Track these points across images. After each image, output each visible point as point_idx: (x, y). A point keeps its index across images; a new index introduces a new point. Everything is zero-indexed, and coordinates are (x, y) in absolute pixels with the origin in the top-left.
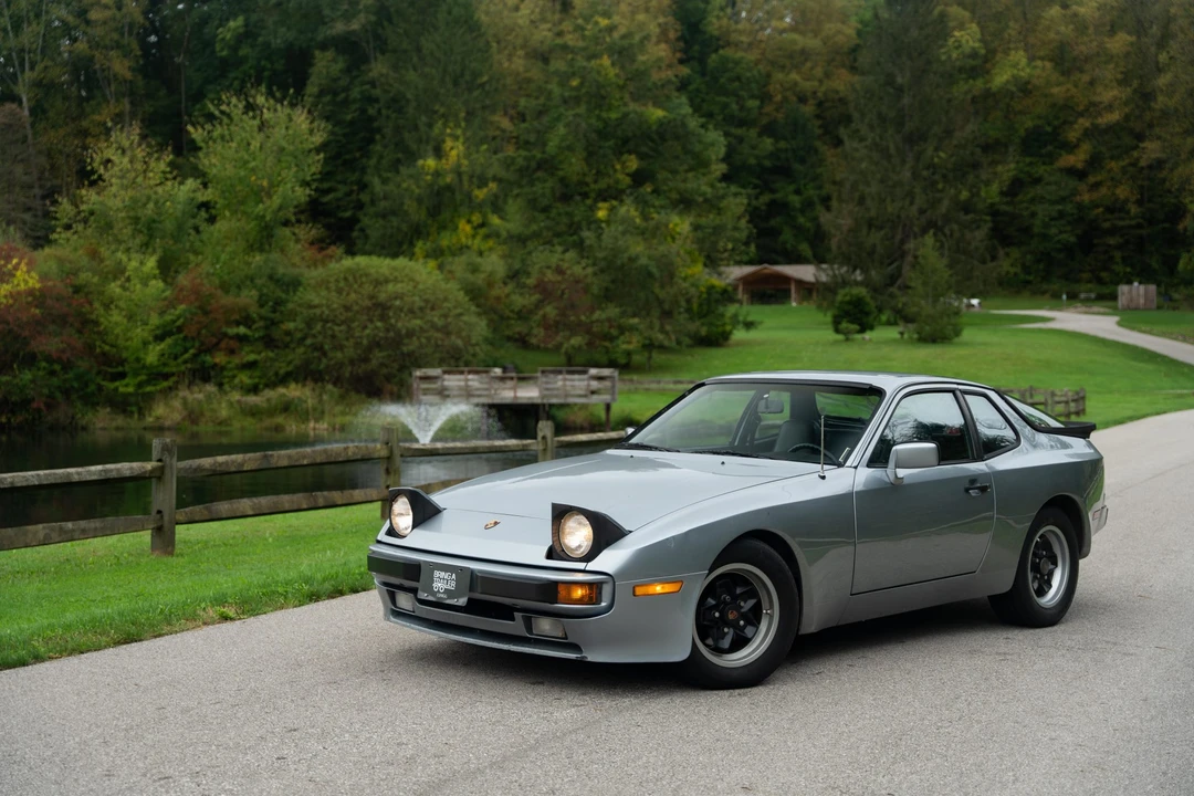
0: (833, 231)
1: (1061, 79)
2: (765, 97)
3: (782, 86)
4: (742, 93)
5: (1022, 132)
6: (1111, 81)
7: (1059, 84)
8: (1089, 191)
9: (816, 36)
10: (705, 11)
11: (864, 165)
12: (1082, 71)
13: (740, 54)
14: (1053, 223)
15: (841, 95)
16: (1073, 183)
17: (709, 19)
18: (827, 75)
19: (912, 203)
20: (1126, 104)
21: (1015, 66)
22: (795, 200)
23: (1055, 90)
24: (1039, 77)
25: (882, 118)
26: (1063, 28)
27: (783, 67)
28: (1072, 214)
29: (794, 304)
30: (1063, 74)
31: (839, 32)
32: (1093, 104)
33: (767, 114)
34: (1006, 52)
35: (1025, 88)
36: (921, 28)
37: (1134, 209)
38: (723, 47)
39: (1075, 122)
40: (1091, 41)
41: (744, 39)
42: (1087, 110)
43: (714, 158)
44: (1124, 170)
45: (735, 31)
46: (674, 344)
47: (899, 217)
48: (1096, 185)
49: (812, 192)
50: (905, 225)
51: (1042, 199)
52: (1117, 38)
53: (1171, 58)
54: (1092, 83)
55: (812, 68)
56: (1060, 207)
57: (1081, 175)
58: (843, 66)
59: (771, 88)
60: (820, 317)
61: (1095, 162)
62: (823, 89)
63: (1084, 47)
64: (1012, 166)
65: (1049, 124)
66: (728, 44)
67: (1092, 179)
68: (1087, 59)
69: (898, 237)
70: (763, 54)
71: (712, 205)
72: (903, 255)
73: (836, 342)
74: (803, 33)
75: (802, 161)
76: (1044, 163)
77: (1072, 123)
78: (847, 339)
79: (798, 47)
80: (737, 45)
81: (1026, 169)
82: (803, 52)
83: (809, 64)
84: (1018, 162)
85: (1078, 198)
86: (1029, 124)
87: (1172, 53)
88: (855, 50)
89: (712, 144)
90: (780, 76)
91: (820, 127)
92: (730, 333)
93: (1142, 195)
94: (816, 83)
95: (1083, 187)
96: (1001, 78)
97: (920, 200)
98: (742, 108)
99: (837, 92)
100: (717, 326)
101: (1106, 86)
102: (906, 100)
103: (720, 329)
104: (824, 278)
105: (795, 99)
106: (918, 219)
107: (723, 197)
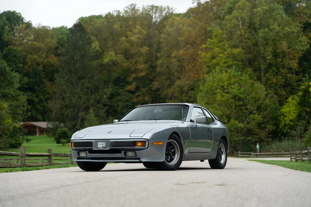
0: (53, 109)
1: (126, 61)
2: (25, 63)
3: (31, 59)
4: (16, 61)
5: (114, 78)
6: (142, 62)
7: (126, 62)
8: (136, 98)
9: (43, 43)
10: (2, 32)
11: (64, 87)
12: (133, 59)
13: (15, 48)
14: (124, 108)
15: (52, 64)
16: (131, 95)
17: (4, 35)
18: (47, 57)
19: (81, 100)
20: (147, 69)
21: (111, 56)
22: (36, 100)
23: (124, 64)
24: (119, 60)
25: (70, 71)
26: (126, 44)
27: (31, 53)
28: (131, 106)
29: (38, 135)
30: (127, 59)
31: (51, 42)
32: (136, 69)
33: (25, 69)
34: (108, 51)
35: (114, 63)
36: (83, 41)
38: (10, 45)
39: (131, 75)
40: (136, 49)
41: (17, 42)
42: (134, 71)
43: (15, 82)
44: (147, 91)
45: (14, 40)
46: (3, 147)
47: (76, 105)
48: (138, 96)
49: (42, 97)
50: (78, 107)
51: (120, 101)
52: (143, 48)
53: (161, 55)
54: (136, 62)
55: (41, 54)
56: (127, 103)
57: (133, 93)
58: (52, 53)
59: (27, 60)
60: (49, 139)
61: (137, 88)
62: (46, 61)
63: (134, 50)
64: (111, 89)
65: (122, 75)
66: (11, 44)
67: (137, 94)
68: (134, 55)
69: (76, 111)
70: (24, 48)
71: (15, 98)
72: (78, 117)
73: (59, 146)
74: (38, 42)
75: (38, 86)
76: (121, 89)
77: (130, 75)
78: (63, 145)
79: (37, 46)
80: (15, 45)
81: (116, 90)
82: (38, 48)
83: (40, 53)
84: (112, 88)
85: (132, 100)
86: (116, 75)
87: (162, 54)
88: (57, 48)
89: (15, 77)
90: (30, 56)
91: (44, 74)
92: (22, 143)
93: (152, 99)
94: (43, 59)
95: (134, 97)
96: (106, 60)
97: (83, 99)
98: (16, 67)
99: (50, 62)
100: (17, 141)
101: (140, 64)
102: (78, 65)
103: (18, 142)
104: (50, 126)
105: (35, 64)
106: (83, 105)
107: (19, 95)
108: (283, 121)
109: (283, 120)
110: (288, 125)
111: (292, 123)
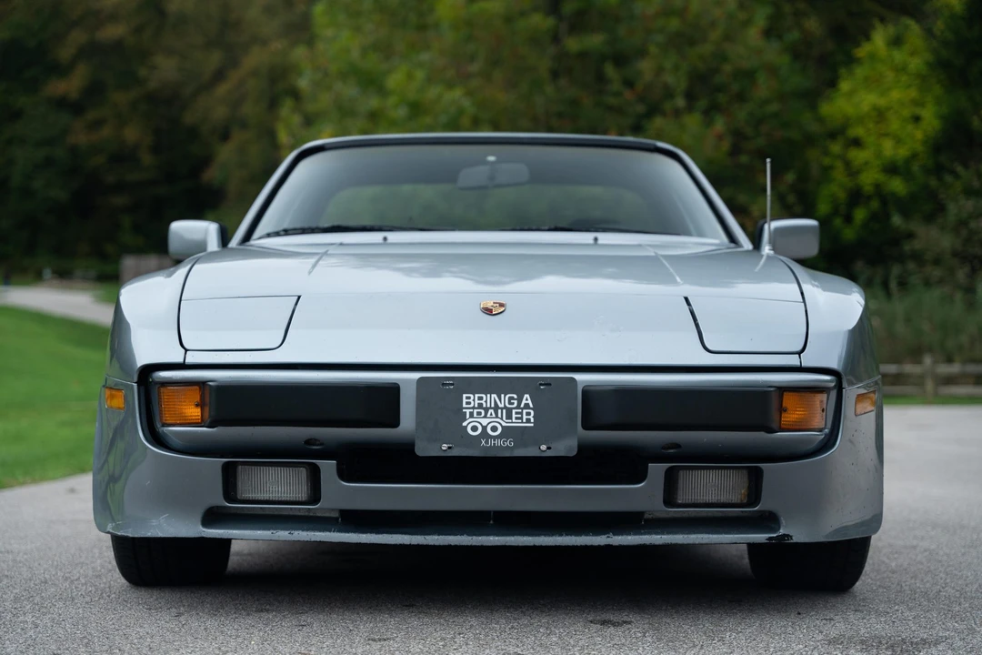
8: (87, 130)
14: (38, 173)
16: (64, 118)
28: (64, 162)
37: (147, 159)
39: (66, 36)
44: (133, 104)
51: (23, 141)
56: (47, 151)
57: (76, 108)
77: (63, 37)
85: (71, 140)
95: (79, 125)
108: (839, 174)
109: (839, 164)
110: (869, 198)
111: (897, 186)
